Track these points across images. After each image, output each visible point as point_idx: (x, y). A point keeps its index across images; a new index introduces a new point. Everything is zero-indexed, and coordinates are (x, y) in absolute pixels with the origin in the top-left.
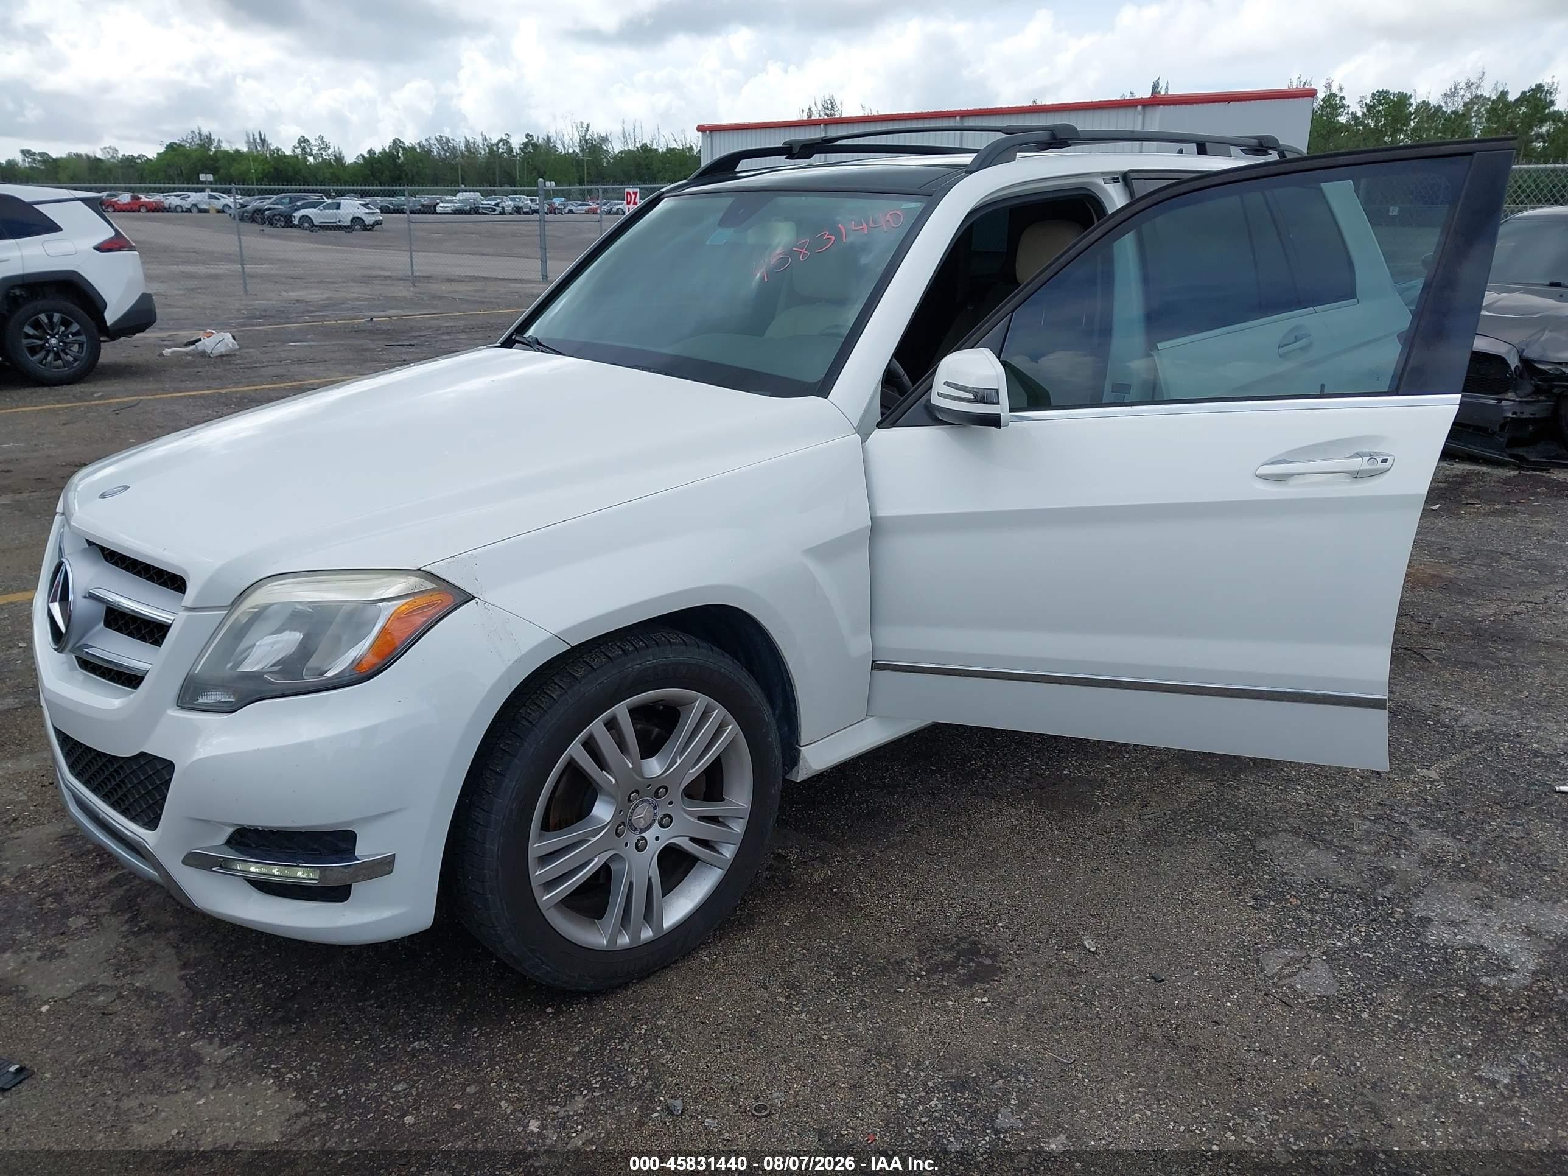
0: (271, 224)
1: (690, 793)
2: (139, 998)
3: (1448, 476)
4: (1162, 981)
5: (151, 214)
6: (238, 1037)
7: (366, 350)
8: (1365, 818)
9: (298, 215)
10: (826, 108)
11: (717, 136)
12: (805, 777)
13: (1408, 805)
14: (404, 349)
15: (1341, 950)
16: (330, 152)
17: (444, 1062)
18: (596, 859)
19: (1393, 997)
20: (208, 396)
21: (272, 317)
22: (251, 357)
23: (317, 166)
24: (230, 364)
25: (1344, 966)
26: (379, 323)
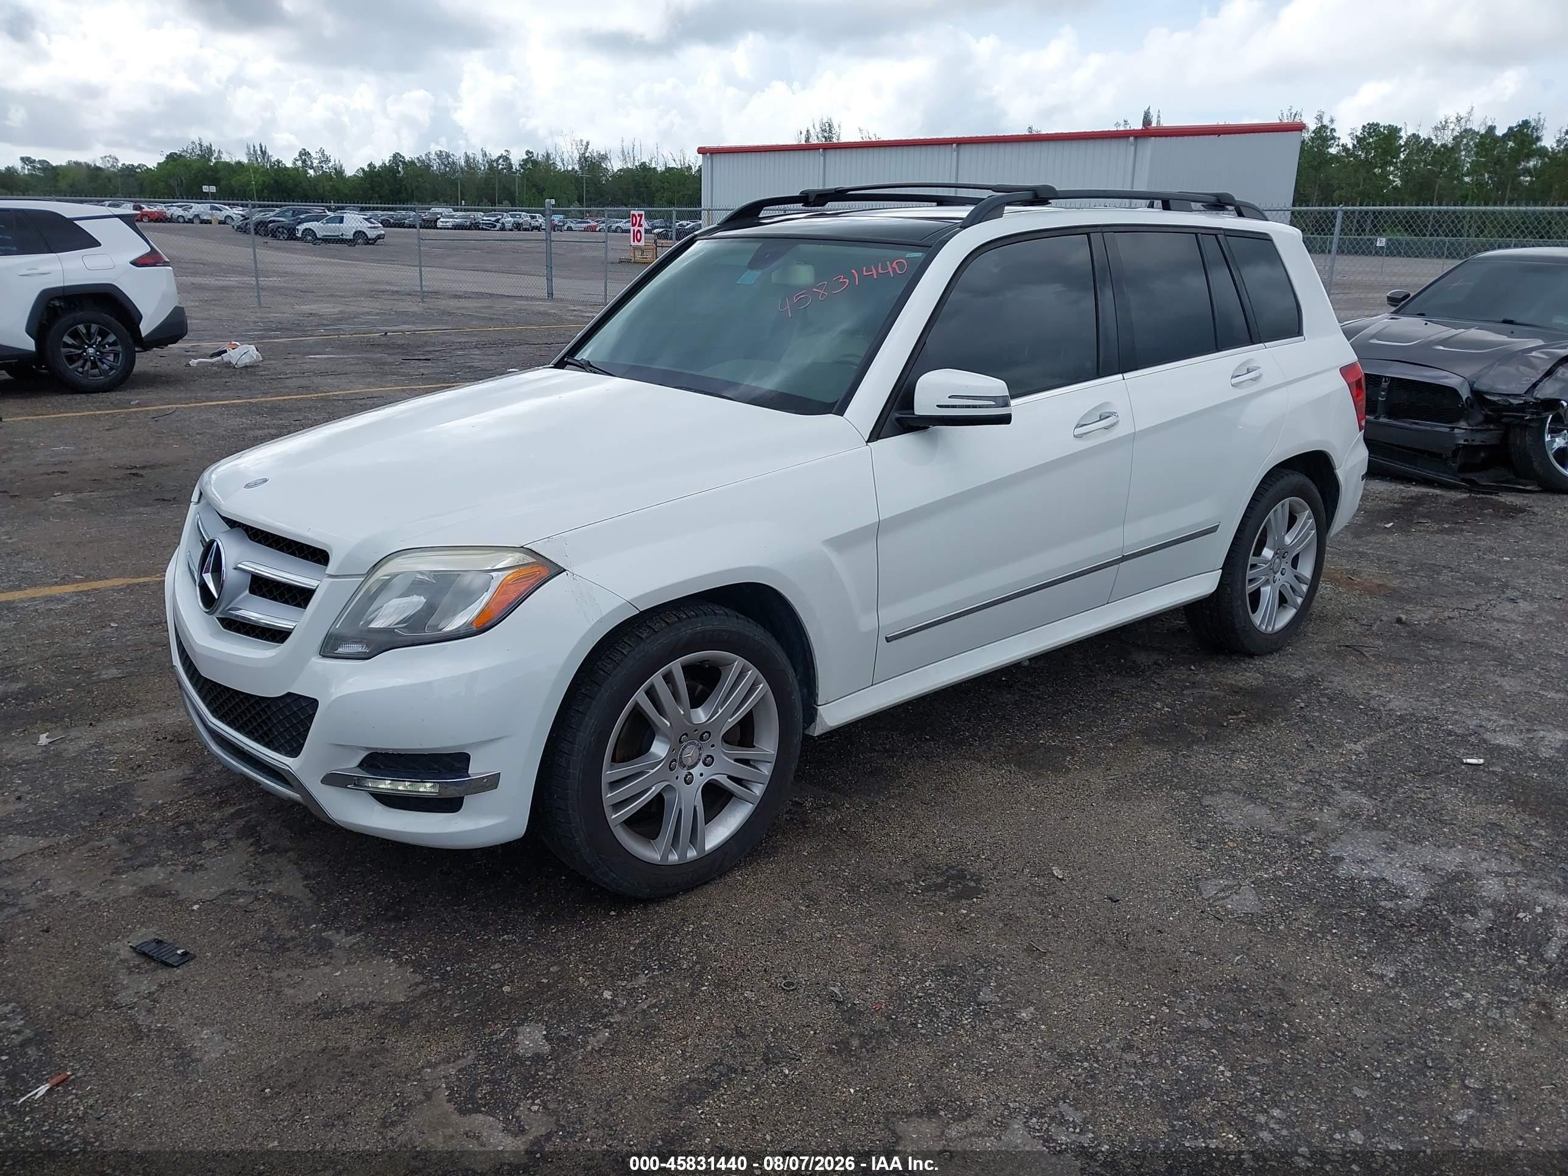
0: (274, 236)
1: (728, 739)
2: (273, 901)
3: (1403, 498)
4: (1118, 901)
5: (152, 224)
6: (359, 929)
7: (384, 364)
8: (1297, 782)
9: (301, 227)
10: (824, 131)
11: (717, 158)
12: (821, 732)
13: (1334, 772)
14: (421, 364)
15: (1267, 880)
16: (330, 165)
17: (529, 949)
18: (654, 788)
19: (1305, 915)
20: (239, 405)
21: (289, 330)
22: (275, 369)
23: (317, 178)
24: (255, 375)
25: (1268, 892)
26: (391, 337)
